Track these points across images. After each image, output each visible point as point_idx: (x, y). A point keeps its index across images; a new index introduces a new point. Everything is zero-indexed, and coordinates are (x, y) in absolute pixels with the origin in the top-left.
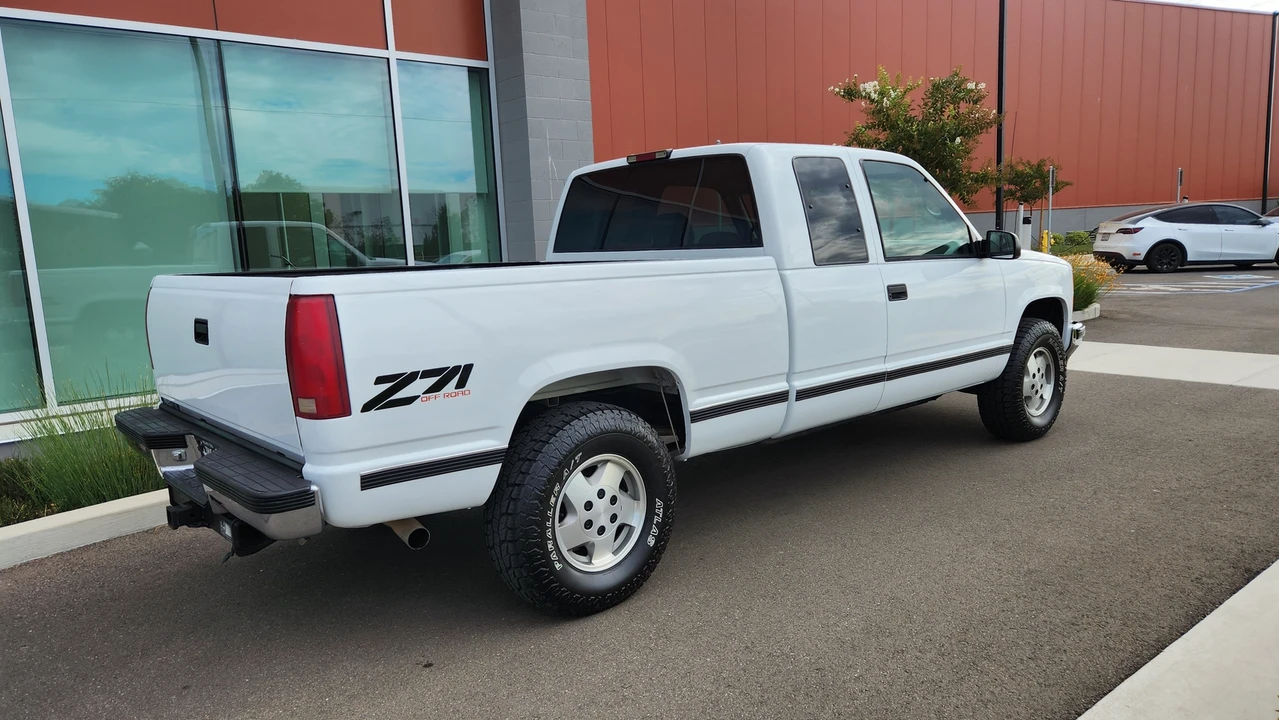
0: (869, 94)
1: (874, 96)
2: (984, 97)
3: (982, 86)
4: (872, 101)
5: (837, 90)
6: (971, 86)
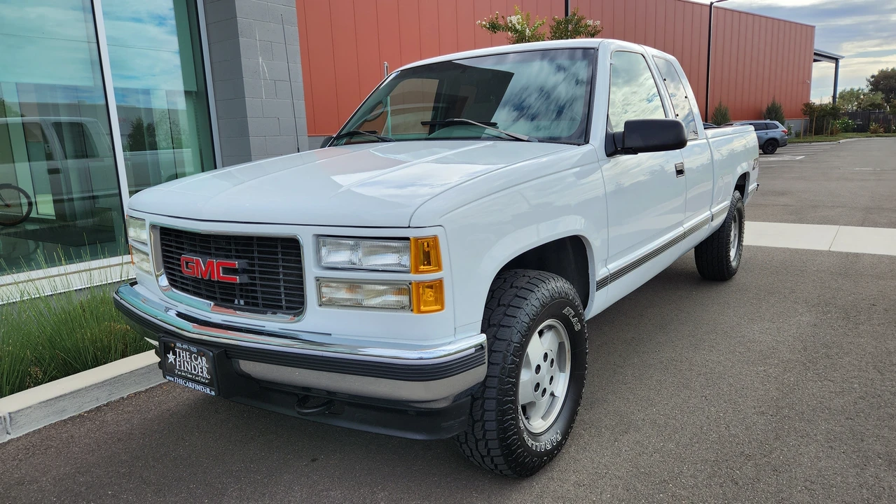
0: (514, 25)
1: (518, 27)
2: (599, 31)
3: (598, 23)
4: (517, 31)
5: (484, 23)
6: (590, 22)
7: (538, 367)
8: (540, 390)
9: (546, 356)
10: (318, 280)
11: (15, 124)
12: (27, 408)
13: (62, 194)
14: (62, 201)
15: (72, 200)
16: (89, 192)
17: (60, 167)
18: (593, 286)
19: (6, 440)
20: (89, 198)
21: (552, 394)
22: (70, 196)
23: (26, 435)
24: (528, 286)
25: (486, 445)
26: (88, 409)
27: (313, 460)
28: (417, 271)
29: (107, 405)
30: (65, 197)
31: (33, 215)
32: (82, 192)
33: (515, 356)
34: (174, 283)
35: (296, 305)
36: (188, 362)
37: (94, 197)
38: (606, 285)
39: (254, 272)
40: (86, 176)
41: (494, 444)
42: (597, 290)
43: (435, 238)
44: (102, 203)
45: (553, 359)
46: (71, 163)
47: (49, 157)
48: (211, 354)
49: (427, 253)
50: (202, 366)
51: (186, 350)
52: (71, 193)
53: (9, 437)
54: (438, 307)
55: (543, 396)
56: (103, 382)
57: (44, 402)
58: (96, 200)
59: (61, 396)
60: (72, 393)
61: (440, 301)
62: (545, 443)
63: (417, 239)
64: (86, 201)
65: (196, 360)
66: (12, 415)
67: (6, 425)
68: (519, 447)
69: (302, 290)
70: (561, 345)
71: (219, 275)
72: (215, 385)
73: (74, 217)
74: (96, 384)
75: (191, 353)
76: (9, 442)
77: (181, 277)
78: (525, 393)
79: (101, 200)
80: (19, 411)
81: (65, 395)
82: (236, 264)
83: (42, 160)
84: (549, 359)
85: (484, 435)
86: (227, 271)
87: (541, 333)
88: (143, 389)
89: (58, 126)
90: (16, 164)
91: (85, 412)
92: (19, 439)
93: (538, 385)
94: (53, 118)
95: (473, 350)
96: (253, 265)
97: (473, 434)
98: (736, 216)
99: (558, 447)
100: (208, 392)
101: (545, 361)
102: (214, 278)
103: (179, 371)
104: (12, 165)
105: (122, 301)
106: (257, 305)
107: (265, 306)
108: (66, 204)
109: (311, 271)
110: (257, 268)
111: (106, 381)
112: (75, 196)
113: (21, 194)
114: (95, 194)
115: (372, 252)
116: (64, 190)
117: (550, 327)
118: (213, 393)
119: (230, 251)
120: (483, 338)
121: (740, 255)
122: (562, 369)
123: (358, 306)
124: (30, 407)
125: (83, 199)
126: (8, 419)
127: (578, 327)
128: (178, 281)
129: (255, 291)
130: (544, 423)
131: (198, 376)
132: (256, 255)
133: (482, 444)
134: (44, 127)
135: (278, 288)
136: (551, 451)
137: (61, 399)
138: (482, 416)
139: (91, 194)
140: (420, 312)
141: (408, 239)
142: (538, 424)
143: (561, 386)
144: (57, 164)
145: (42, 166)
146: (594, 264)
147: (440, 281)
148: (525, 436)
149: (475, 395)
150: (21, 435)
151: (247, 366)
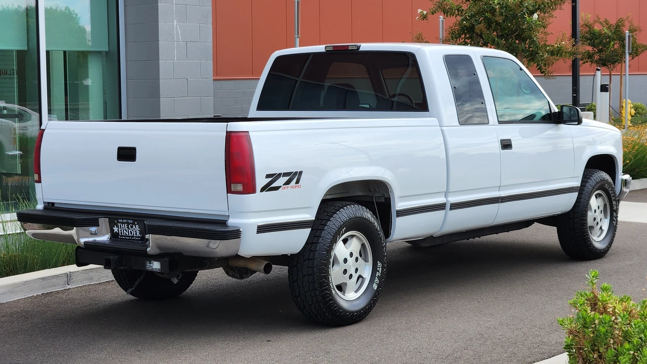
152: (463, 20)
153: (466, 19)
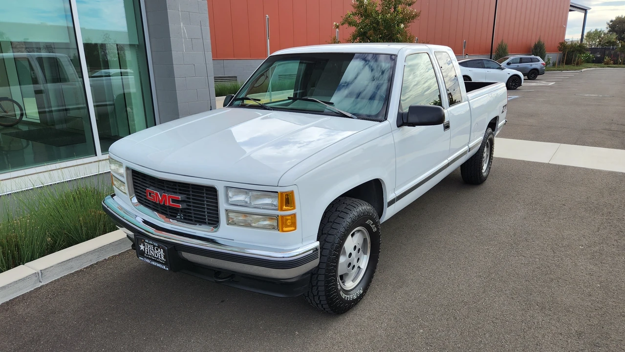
7: (350, 254)
8: (351, 266)
9: (355, 247)
10: (227, 211)
11: (9, 59)
12: (51, 267)
13: (44, 108)
14: (45, 112)
15: (51, 111)
16: (63, 106)
17: (42, 88)
18: (385, 204)
19: (39, 286)
20: (63, 110)
21: (359, 267)
22: (50, 109)
23: (51, 282)
24: (345, 210)
25: (319, 298)
26: (86, 266)
27: (222, 302)
28: (282, 210)
29: (96, 264)
30: (47, 110)
31: (24, 119)
32: (58, 106)
33: (336, 251)
34: (140, 201)
35: (214, 222)
36: (152, 251)
37: (66, 110)
38: (394, 203)
39: (190, 202)
40: (60, 95)
41: (323, 298)
42: (388, 207)
43: (292, 192)
44: (72, 114)
45: (359, 249)
46: (50, 86)
47: (35, 81)
48: (166, 248)
49: (288, 200)
50: (160, 254)
51: (151, 244)
52: (51, 107)
53: (41, 284)
54: (293, 228)
55: (353, 269)
56: (94, 250)
57: (60, 263)
58: (68, 112)
59: (70, 259)
60: (76, 257)
61: (294, 224)
62: (353, 296)
63: (282, 193)
64: (62, 113)
65: (157, 250)
66: (42, 271)
67: (39, 277)
68: (337, 299)
69: (218, 214)
70: (365, 240)
71: (170, 203)
72: (169, 265)
73: (53, 123)
74: (90, 252)
75: (154, 246)
76: (41, 287)
77: (145, 199)
78: (342, 269)
79: (71, 111)
80: (46, 269)
81: (72, 259)
82: (180, 197)
83: (30, 84)
84: (357, 249)
85: (318, 293)
86: (174, 201)
87: (352, 235)
88: (117, 254)
89: (40, 60)
90: (11, 87)
91: (84, 268)
92: (47, 285)
93: (350, 264)
94: (36, 54)
95: (312, 251)
96: (189, 198)
97: (312, 292)
98: (488, 143)
99: (361, 297)
100: (165, 268)
101: (354, 250)
102: (167, 204)
103: (147, 255)
104: (8, 87)
105: (108, 208)
106: (192, 220)
107: (196, 221)
108: (48, 114)
109: (223, 206)
110: (191, 200)
111: (95, 250)
112: (53, 109)
113: (15, 105)
114: (67, 107)
115: (257, 198)
116: (46, 106)
117: (358, 231)
118: (167, 269)
119: (176, 189)
120: (317, 244)
121: (490, 168)
122: (365, 253)
123: (248, 225)
124: (52, 266)
125: (59, 111)
126: (40, 274)
127: (375, 230)
128: (143, 200)
129: (191, 213)
130: (353, 284)
131: (159, 259)
132: (191, 193)
133: (316, 298)
134: (31, 60)
135: (204, 212)
136: (356, 299)
137: (70, 261)
138: (317, 283)
139: (64, 108)
140: (283, 231)
141: (277, 192)
142: (349, 285)
143: (364, 263)
144: (41, 87)
145: (30, 88)
146: (386, 192)
147: (294, 215)
148: (341, 293)
149: (312, 274)
150: (48, 283)
151: (186, 255)
152: (360, 28)
153: (362, 28)
